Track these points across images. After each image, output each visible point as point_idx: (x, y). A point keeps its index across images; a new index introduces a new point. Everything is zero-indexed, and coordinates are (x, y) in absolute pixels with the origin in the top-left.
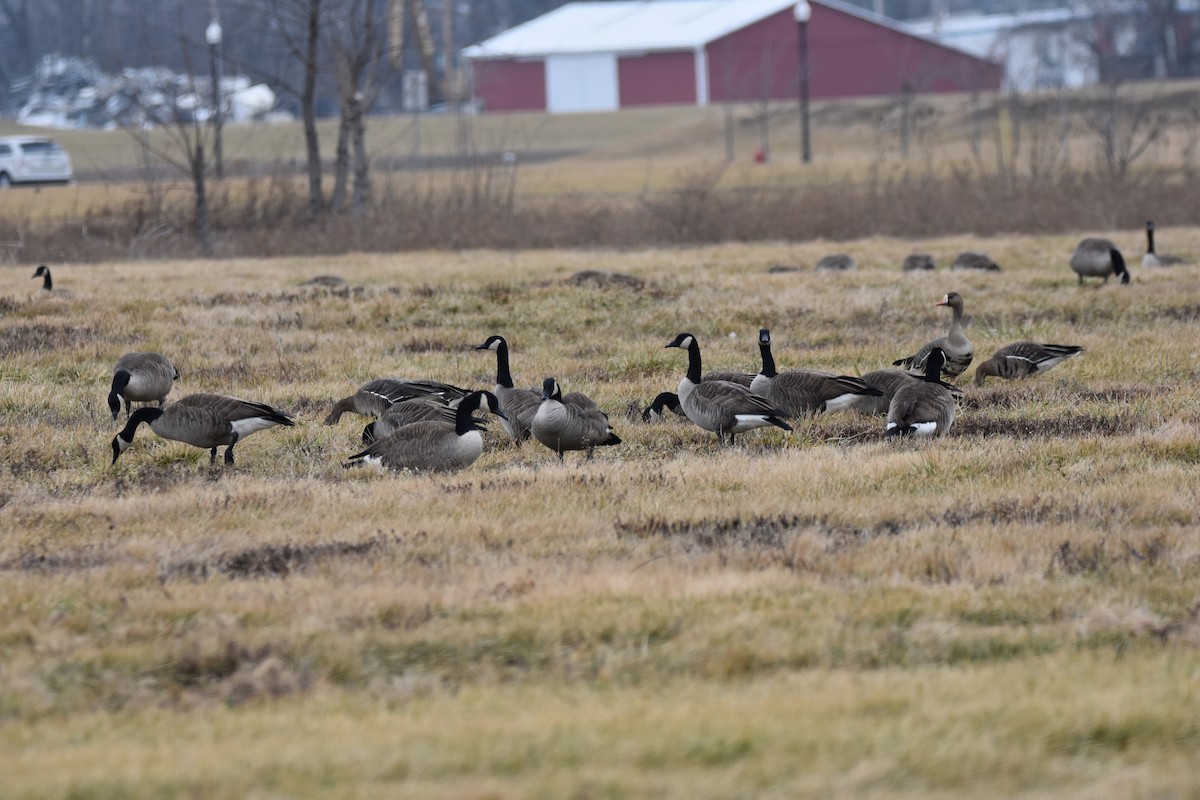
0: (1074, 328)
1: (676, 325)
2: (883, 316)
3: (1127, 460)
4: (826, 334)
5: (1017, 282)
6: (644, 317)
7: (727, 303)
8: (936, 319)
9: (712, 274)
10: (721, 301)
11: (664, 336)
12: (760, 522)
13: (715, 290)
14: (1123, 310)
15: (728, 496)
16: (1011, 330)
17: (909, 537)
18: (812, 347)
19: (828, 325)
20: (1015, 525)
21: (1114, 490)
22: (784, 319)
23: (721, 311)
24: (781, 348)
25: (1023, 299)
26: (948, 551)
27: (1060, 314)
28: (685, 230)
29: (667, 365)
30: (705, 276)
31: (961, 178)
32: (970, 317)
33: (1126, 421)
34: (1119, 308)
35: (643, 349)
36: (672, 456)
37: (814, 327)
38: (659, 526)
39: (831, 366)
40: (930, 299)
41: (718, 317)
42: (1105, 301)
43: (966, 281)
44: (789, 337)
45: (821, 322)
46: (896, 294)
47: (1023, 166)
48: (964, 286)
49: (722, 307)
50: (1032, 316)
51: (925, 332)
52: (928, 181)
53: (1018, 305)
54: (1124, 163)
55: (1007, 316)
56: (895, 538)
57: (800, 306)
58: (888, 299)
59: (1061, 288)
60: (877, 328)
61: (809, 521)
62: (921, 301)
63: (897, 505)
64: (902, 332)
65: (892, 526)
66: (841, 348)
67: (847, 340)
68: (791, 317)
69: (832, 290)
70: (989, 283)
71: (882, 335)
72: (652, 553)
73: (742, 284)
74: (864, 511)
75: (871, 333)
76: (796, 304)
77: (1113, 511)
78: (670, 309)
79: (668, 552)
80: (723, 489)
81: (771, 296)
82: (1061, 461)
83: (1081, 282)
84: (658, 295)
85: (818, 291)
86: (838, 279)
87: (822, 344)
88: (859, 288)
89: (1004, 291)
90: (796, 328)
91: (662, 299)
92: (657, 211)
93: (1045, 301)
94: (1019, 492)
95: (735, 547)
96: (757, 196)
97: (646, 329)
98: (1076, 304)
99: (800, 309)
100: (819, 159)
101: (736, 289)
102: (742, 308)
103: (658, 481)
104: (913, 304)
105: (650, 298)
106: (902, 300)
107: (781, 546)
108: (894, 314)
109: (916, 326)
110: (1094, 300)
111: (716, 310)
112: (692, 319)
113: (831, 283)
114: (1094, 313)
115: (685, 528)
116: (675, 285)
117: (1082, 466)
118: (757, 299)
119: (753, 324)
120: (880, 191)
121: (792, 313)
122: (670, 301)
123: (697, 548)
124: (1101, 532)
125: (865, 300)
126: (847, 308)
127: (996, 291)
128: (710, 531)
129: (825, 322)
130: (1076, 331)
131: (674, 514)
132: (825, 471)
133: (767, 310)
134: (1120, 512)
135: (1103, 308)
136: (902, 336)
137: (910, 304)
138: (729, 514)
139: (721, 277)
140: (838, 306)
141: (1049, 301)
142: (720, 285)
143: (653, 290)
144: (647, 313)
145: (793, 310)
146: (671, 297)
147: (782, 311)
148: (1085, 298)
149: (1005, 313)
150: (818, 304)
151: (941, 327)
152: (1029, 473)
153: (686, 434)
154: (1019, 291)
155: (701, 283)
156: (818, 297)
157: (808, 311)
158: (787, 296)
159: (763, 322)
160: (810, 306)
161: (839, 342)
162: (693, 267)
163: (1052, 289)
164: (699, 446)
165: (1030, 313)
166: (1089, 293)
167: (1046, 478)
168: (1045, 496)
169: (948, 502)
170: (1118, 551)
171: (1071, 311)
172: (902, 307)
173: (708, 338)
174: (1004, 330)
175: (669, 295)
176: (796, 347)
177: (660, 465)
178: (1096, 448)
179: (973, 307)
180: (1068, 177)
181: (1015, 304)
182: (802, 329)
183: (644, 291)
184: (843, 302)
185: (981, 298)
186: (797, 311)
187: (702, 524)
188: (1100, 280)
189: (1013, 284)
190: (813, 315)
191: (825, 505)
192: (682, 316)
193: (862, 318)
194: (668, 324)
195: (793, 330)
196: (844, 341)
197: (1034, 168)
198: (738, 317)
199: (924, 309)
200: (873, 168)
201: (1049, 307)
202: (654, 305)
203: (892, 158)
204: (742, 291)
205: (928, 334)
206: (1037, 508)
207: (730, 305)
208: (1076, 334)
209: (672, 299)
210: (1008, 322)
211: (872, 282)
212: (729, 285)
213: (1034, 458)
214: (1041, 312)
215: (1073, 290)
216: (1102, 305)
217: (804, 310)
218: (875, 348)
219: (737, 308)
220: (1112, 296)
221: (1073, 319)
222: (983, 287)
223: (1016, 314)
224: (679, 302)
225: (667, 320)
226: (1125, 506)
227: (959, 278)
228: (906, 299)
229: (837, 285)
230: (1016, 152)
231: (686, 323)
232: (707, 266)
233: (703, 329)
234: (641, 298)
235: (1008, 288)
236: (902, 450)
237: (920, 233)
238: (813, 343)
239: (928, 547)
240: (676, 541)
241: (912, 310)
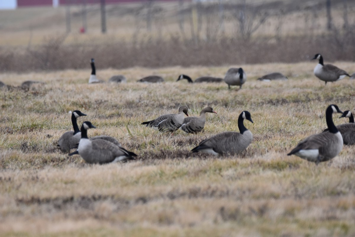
0: (226, 109)
1: (44, 107)
2: (139, 104)
3: (250, 169)
4: (113, 112)
5: (200, 88)
6: (29, 104)
7: (68, 97)
8: (164, 105)
9: (61, 84)
10: (65, 96)
11: (38, 112)
12: (83, 198)
13: (62, 91)
14: (248, 101)
15: (69, 186)
16: (198, 110)
17: (152, 205)
18: (107, 118)
19: (114, 107)
20: (200, 199)
21: (245, 183)
22: (94, 105)
23: (65, 101)
24: (92, 118)
25: (204, 96)
26: (169, 211)
27: (220, 102)
28: (48, 64)
29: (40, 126)
30: (57, 85)
31: (175, 41)
32: (179, 104)
33: (250, 151)
34: (247, 100)
35: (29, 119)
36: (42, 168)
37: (108, 108)
38: (35, 200)
39: (115, 126)
40: (161, 96)
41: (64, 104)
42: (241, 97)
43: (177, 88)
44: (96, 112)
45: (111, 106)
46: (146, 93)
47: (203, 35)
48: (176, 90)
49: (65, 99)
50: (207, 104)
51: (158, 111)
52: (159, 42)
53: (200, 99)
54: (249, 34)
55: (196, 104)
56: (145, 205)
57: (101, 99)
58: (142, 96)
59: (220, 91)
60: (136, 109)
61: (105, 198)
62: (157, 96)
63: (146, 190)
64: (148, 111)
65: (143, 200)
66: (120, 118)
67: (123, 114)
68: (97, 104)
69: (116, 92)
70: (187, 89)
71: (139, 112)
72: (33, 213)
73: (74, 89)
74: (131, 192)
75: (134, 111)
76: (99, 98)
77: (244, 192)
78: (41, 100)
79: (40, 212)
80: (66, 183)
81: (88, 94)
82: (220, 170)
83: (229, 88)
84: (36, 94)
85: (110, 92)
86: (119, 86)
87: (111, 116)
88: (128, 90)
89: (195, 92)
90: (99, 109)
91: (37, 96)
92: (35, 55)
93: (213, 97)
94: (201, 183)
95: (71, 209)
96: (81, 49)
97: (31, 110)
98: (227, 98)
99: (101, 100)
100: (110, 31)
101: (71, 91)
102: (74, 100)
103: (35, 179)
104: (153, 98)
105: (32, 95)
106: (148, 96)
107: (93, 209)
108: (144, 102)
109: (155, 108)
110: (236, 96)
111: (62, 101)
112: (52, 105)
113: (116, 88)
114: (236, 102)
115: (48, 201)
116: (43, 89)
117: (230, 172)
118: (81, 96)
119: (80, 107)
120: (138, 46)
121: (98, 102)
122: (41, 96)
123: (54, 211)
124: (239, 203)
125: (131, 96)
126: (123, 100)
127: (191, 92)
128: (60, 202)
129: (112, 106)
130: (227, 110)
131: (43, 195)
132: (113, 175)
133: (86, 100)
134: (247, 193)
135: (239, 100)
136: (148, 112)
137: (152, 98)
138: (68, 194)
139: (65, 85)
140: (119, 99)
141: (215, 97)
142: (64, 89)
143: (33, 92)
144: (30, 102)
145: (98, 101)
146: (42, 95)
147: (93, 101)
148: (231, 95)
149: (195, 102)
150: (109, 98)
151: (166, 108)
152: (206, 175)
153: (49, 158)
154: (201, 92)
155: (56, 88)
156: (110, 95)
157: (105, 101)
158: (95, 94)
159: (84, 106)
160: (106, 99)
161: (119, 115)
162: (52, 81)
163: (216, 91)
164: (54, 163)
165: (206, 102)
166: (233, 93)
167: (214, 177)
168: (213, 186)
169: (169, 188)
170: (246, 210)
171: (225, 101)
172: (148, 99)
173: (59, 113)
174: (195, 110)
175: (41, 94)
176: (100, 117)
177: (37, 172)
178: (236, 164)
179: (181, 99)
180: (224, 41)
181: (199, 98)
182: (102, 110)
183: (29, 92)
184: (121, 97)
185: (184, 95)
186: (100, 101)
187: (57, 199)
188: (238, 87)
189: (199, 89)
190: (108, 103)
191: (113, 190)
192: (47, 104)
193: (130, 104)
194: (40, 107)
195: (98, 110)
196: (121, 115)
197: (208, 36)
198: (73, 104)
199: (158, 100)
200: (135, 36)
201: (215, 100)
202: (34, 98)
203: (143, 31)
204: (75, 92)
205: (160, 112)
206: (210, 191)
207: (69, 99)
208: (227, 112)
209: (42, 96)
210: (196, 106)
211: (134, 88)
212: (68, 89)
213: (208, 168)
214: (211, 102)
215: (226, 92)
216: (239, 99)
217: (103, 101)
218: (135, 118)
219: (72, 100)
220: (243, 94)
221: (226, 105)
222: (185, 90)
223: (200, 103)
224: (45, 97)
225: (40, 105)
226: (250, 190)
227: (174, 86)
228: (150, 96)
229: (118, 90)
230: (199, 29)
231: (49, 107)
232: (58, 81)
233: (56, 110)
234: (28, 95)
235: (196, 91)
236: (148, 165)
237: (156, 65)
238: (107, 116)
239: (160, 209)
240: (44, 207)
241: (153, 101)
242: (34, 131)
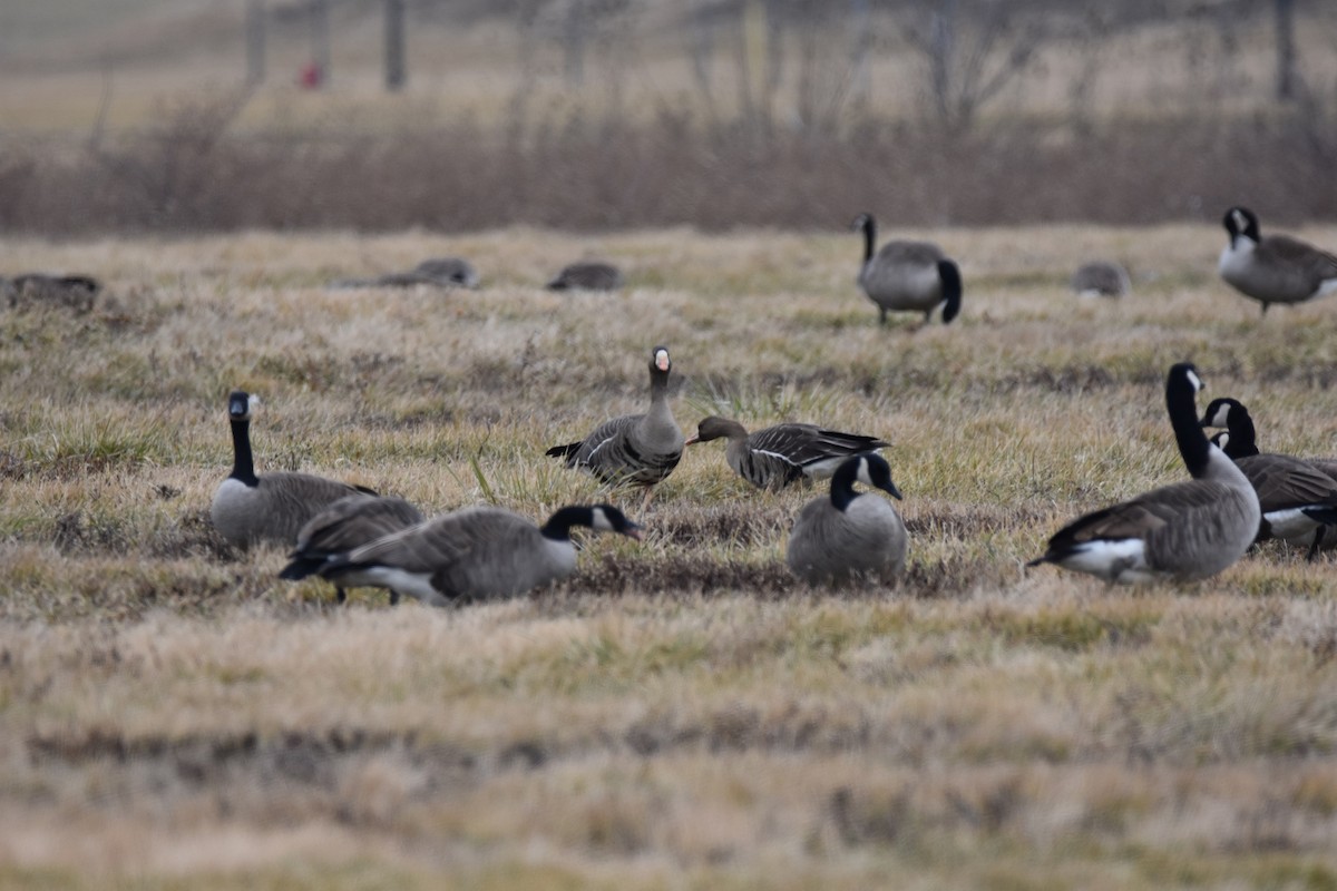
0: (869, 402)
1: (151, 377)
2: (527, 372)
3: (957, 643)
4: (423, 402)
5: (770, 317)
6: (92, 362)
7: (243, 341)
8: (623, 380)
9: (219, 289)
10: (232, 337)
11: (127, 397)
12: (294, 740)
13: (224, 316)
14: (957, 373)
15: (238, 691)
16: (756, 404)
17: (564, 773)
18: (397, 426)
19: (427, 386)
20: (754, 756)
21: (933, 695)
22: (347, 373)
23: (233, 356)
24: (340, 425)
25: (780, 348)
26: (632, 800)
27: (845, 376)
28: (171, 207)
29: (131, 452)
30: (206, 291)
31: (674, 126)
32: (683, 378)
33: (957, 570)
34: (951, 369)
35: (87, 421)
36: (136, 617)
37: (401, 388)
38: (107, 745)
39: (430, 460)
40: (611, 344)
41: (228, 366)
42: (927, 355)
43: (679, 312)
44: (357, 404)
45: (415, 380)
46: (553, 331)
47: (785, 108)
48: (674, 321)
49: (234, 348)
50: (794, 379)
51: (601, 401)
52: (613, 130)
53: (769, 359)
54: (967, 106)
55: (749, 377)
56: (537, 776)
57: (378, 350)
58: (537, 342)
59: (848, 330)
60: (515, 392)
61: (382, 741)
62: (596, 345)
63: (543, 715)
64: (560, 402)
65: (531, 752)
66: (450, 428)
67: (460, 413)
68: (361, 369)
69: (434, 322)
70: (719, 318)
71: (524, 407)
72: (95, 795)
73: (272, 308)
74: (482, 723)
75: (503, 402)
76: (370, 346)
77: (929, 734)
78: (139, 349)
79: (123, 792)
80: (228, 679)
81: (324, 330)
82: (838, 642)
83: (883, 320)
84: (119, 324)
85: (409, 324)
86: (447, 302)
87: (414, 419)
88: (485, 319)
89: (746, 332)
90: (367, 389)
91: (125, 330)
92: (121, 169)
93: (818, 352)
94: (761, 694)
95: (246, 785)
96: (302, 150)
97: (96, 386)
98: (873, 360)
99: (377, 356)
100: (418, 84)
101: (260, 315)
102: (272, 351)
103: (108, 662)
104: (580, 353)
105: (104, 328)
106: (562, 343)
107: (329, 783)
108: (546, 369)
109: (586, 391)
110: (908, 352)
111: (224, 354)
112: (180, 369)
113: (435, 310)
114: (906, 375)
115: (155, 748)
116: (149, 305)
117: (877, 652)
118: (298, 335)
119: (292, 380)
120: (527, 144)
121: (362, 364)
122: (140, 334)
123: (177, 788)
124: (906, 774)
125: (495, 341)
126: (461, 356)
127: (729, 332)
128: (201, 755)
129: (421, 381)
130: (874, 409)
131: (138, 723)
132: (415, 651)
133: (317, 355)
134: (941, 737)
135: (921, 367)
136: (561, 409)
137: (575, 350)
138: (235, 723)
139: (235, 293)
140: (446, 350)
141: (825, 352)
142: (232, 308)
143: (110, 315)
144: (98, 354)
145: (365, 357)
146: (143, 327)
147: (343, 358)
148: (890, 348)
149: (745, 373)
150: (409, 348)
151: (630, 394)
152: (781, 662)
153: (163, 577)
154: (773, 334)
155: (198, 302)
156: (411, 335)
157: (392, 360)
158: (354, 330)
159: (308, 377)
160: (395, 351)
161: (446, 416)
162: (182, 275)
163: (831, 330)
164: (185, 600)
165: (791, 373)
166: (897, 340)
167: (811, 671)
168: (809, 704)
169: (633, 710)
170: (937, 806)
171: (865, 371)
172: (560, 357)
173: (209, 403)
174: (744, 402)
175: (139, 323)
176: (368, 424)
177: (115, 632)
178: (902, 620)
179: (690, 360)
180: (867, 132)
181: (764, 356)
182: (379, 393)
183: (93, 315)
184: (455, 344)
185: (704, 343)
186: (371, 359)
187: (188, 742)
188: (918, 317)
189: (762, 320)
190: (402, 366)
191: (412, 712)
192: (161, 363)
193: (488, 375)
194: (136, 377)
195: (363, 392)
196: (455, 413)
197: (806, 114)
198: (265, 367)
199: (601, 361)
200: (516, 104)
201: (825, 364)
202: (111, 342)
203: (550, 86)
204: (273, 319)
205: (606, 407)
206: (794, 725)
207: (250, 345)
208: (870, 413)
209: (144, 332)
210: (750, 388)
211: (508, 311)
212: (248, 308)
213: (791, 635)
214: (811, 371)
215: (868, 334)
216: (920, 364)
217: (384, 358)
218: (510, 431)
219: (262, 351)
220: (938, 345)
221: (868, 386)
222: (707, 324)
223: (766, 375)
224: (156, 337)
225: (135, 369)
226: (951, 725)
227: (666, 306)
228: (569, 342)
229: (446, 315)
230: (773, 81)
231: (168, 375)
232: (210, 274)
233: (199, 387)
234: (87, 328)
235: (752, 327)
236: (553, 615)
237: (597, 223)
238: (398, 418)
239: (596, 792)
240: (139, 771)
241: (580, 362)
242: (107, 469)
